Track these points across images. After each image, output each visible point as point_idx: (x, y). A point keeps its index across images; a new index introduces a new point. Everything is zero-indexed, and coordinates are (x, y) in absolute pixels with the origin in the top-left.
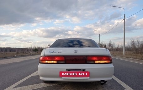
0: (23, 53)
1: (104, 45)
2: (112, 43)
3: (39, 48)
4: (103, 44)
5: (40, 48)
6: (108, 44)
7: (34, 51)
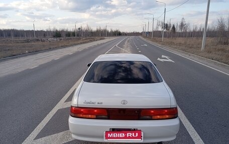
0: (38, 40)
1: (172, 26)
2: (186, 22)
3: (63, 31)
4: (170, 25)
5: (65, 30)
6: (179, 24)
7: (54, 37)
